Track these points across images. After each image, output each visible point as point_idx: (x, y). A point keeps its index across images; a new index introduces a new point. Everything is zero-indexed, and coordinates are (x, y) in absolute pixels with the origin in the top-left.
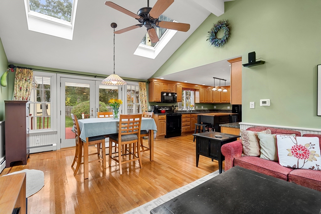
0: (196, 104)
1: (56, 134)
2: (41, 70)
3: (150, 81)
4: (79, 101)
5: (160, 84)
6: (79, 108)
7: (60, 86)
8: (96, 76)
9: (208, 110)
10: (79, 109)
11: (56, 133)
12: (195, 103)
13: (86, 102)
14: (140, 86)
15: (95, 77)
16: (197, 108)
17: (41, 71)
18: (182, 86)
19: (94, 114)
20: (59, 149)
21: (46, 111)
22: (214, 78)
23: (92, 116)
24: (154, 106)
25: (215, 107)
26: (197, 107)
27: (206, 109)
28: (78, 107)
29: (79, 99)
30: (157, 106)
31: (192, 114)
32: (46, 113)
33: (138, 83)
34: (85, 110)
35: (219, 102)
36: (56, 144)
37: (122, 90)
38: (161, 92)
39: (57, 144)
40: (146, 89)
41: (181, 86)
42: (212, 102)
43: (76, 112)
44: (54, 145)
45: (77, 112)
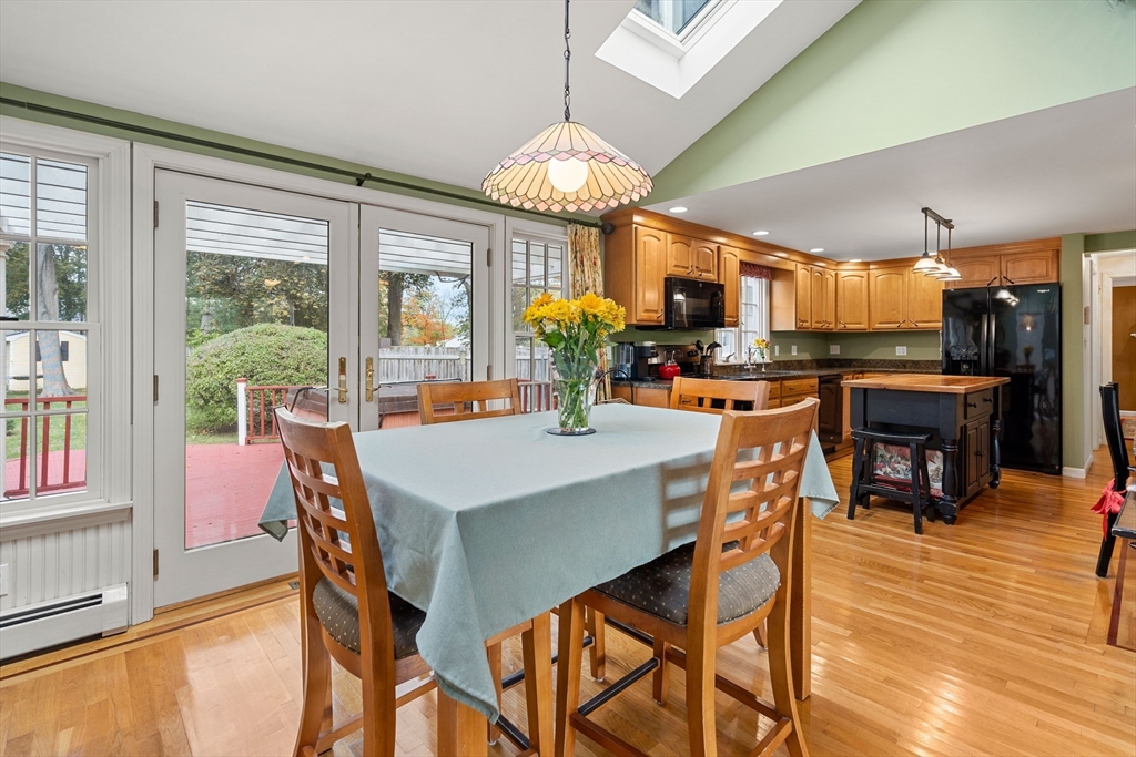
0: (776, 336)
1: (122, 523)
2: (21, 104)
3: (617, 222)
4: (209, 329)
5: (662, 238)
6: (217, 356)
7: (156, 225)
8: (368, 177)
9: (811, 361)
10: (215, 360)
11: (125, 516)
12: (771, 332)
13: (249, 328)
14: (574, 243)
15: (359, 184)
16: (777, 354)
17: (25, 110)
18: (741, 255)
19: (352, 395)
20: (143, 614)
21: (58, 369)
22: (925, 210)
23: (342, 401)
24: (632, 344)
25: (835, 350)
26: (777, 348)
27: (806, 356)
28: (212, 352)
29: (209, 317)
30: (648, 344)
31: (787, 383)
32: (59, 377)
33: (561, 229)
34: (248, 367)
35: (862, 326)
36: (125, 589)
37: (489, 264)
38: (666, 280)
39: (130, 585)
40: (599, 262)
41: (737, 252)
42: (832, 326)
43: (204, 371)
44: (114, 594)
45: (210, 373)
